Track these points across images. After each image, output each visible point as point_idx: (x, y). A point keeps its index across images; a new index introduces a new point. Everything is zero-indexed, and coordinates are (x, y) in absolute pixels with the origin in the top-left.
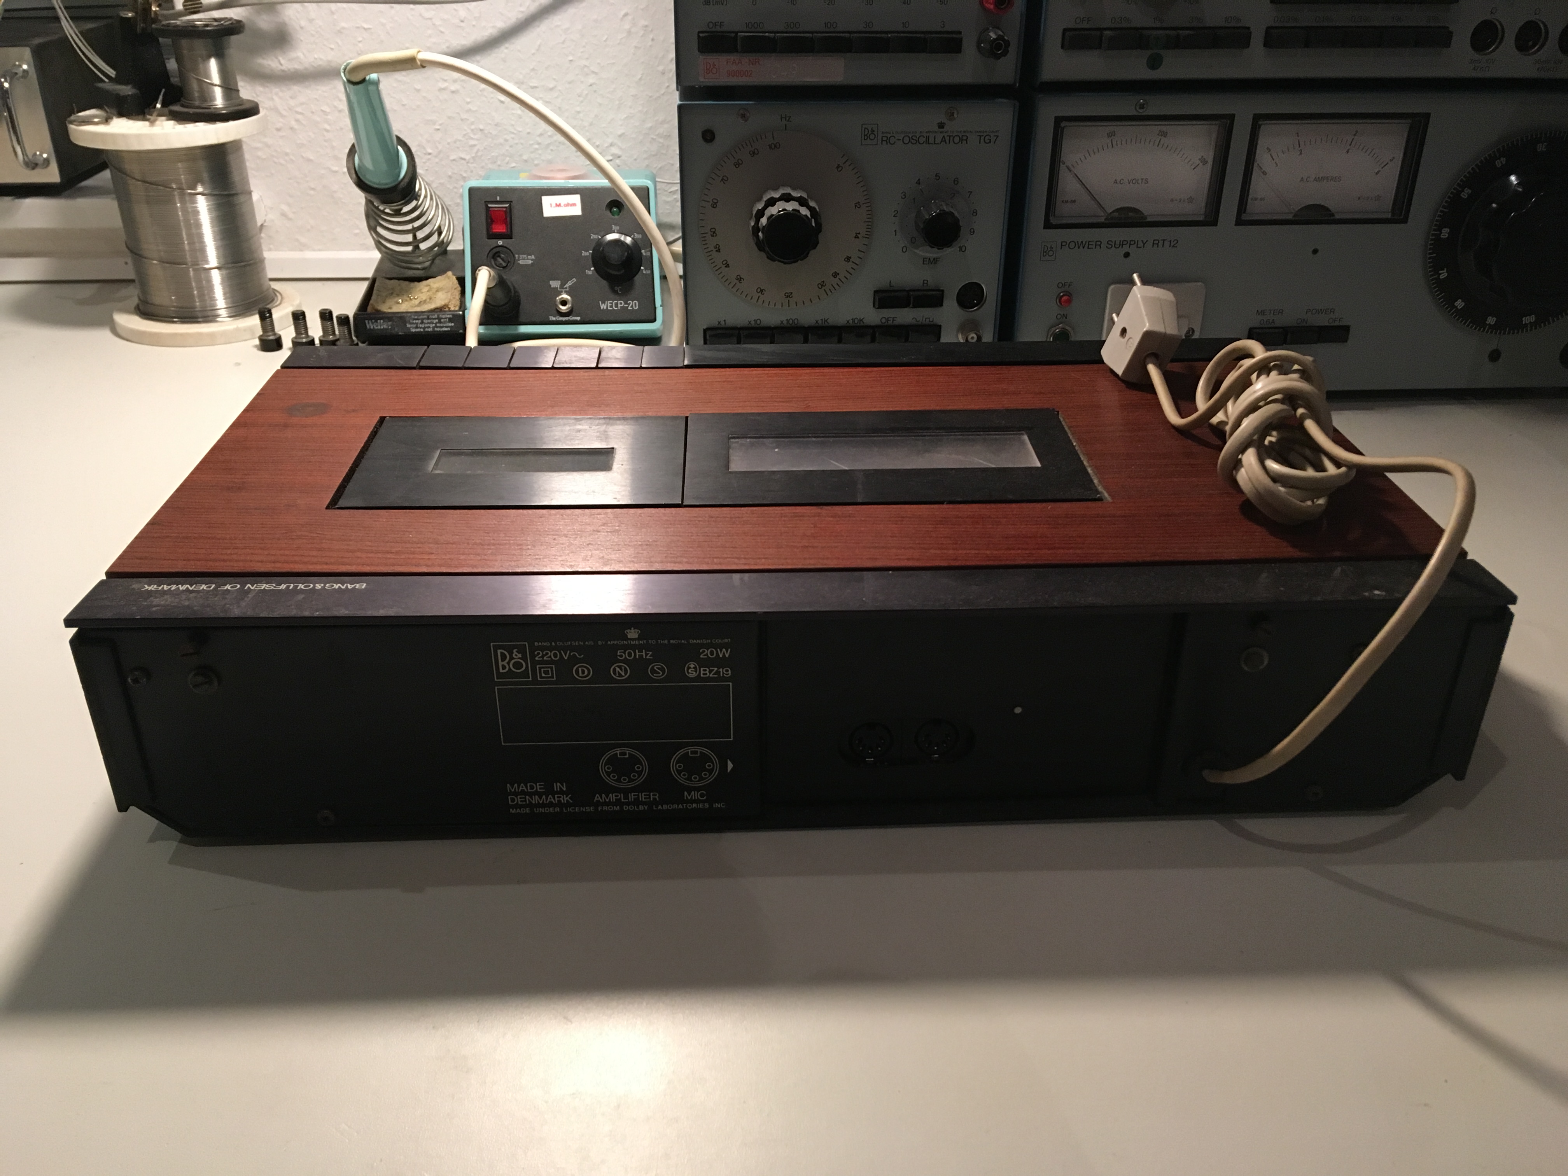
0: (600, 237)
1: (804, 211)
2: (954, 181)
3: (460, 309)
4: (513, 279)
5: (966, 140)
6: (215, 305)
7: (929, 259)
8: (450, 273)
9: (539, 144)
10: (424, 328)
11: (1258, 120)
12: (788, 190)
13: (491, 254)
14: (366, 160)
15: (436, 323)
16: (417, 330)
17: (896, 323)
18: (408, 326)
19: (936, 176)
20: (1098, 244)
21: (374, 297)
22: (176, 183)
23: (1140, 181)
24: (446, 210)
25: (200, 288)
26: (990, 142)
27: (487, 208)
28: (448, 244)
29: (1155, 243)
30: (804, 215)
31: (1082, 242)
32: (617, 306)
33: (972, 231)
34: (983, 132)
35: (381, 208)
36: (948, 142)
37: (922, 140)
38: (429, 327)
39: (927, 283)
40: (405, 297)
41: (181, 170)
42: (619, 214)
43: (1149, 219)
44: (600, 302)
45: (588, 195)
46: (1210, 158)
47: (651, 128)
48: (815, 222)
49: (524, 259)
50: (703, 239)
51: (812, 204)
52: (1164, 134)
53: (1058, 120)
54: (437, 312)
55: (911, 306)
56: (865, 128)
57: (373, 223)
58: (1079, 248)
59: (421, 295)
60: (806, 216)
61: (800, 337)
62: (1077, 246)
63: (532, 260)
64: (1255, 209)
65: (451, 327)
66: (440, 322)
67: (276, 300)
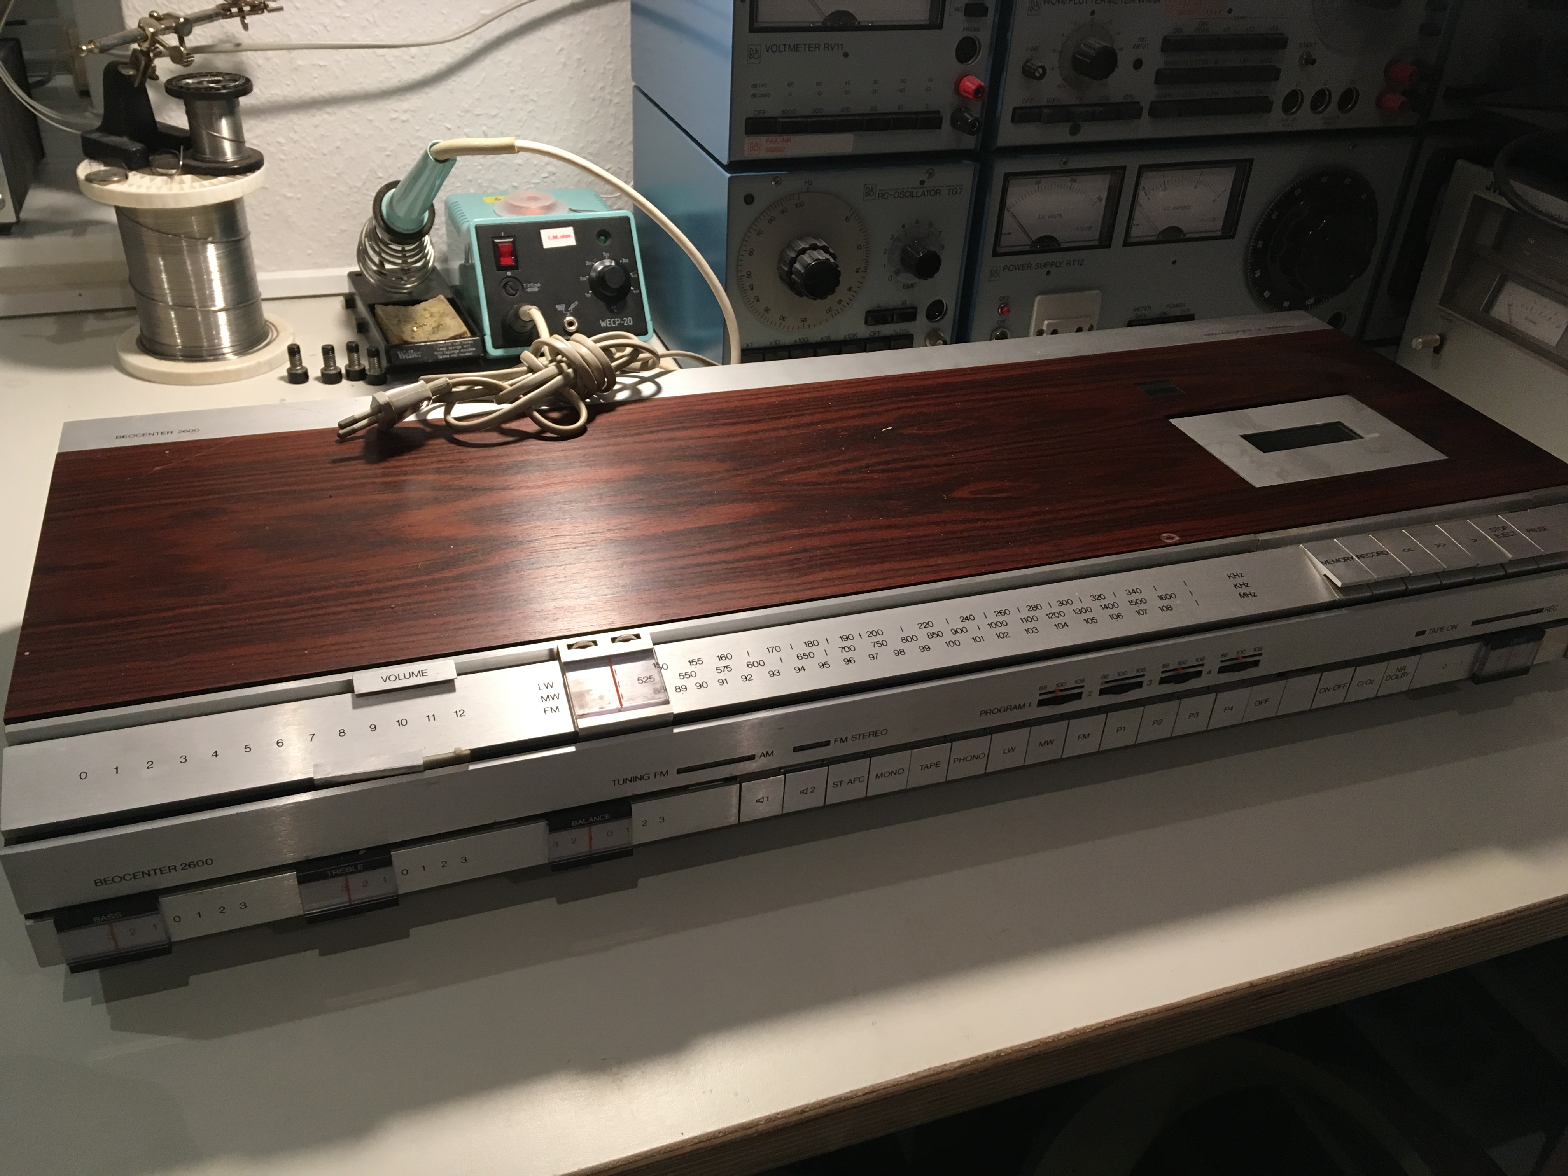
0: (593, 263)
1: (828, 258)
2: (929, 224)
5: (940, 193)
6: (222, 344)
7: (907, 284)
8: (437, 296)
10: (450, 354)
11: (1141, 170)
12: (811, 241)
13: (502, 284)
14: (393, 207)
15: (460, 349)
16: (444, 357)
17: (881, 335)
19: (916, 221)
20: (1029, 266)
23: (1057, 217)
26: (957, 194)
27: (495, 244)
29: (1068, 263)
31: (1017, 264)
32: (614, 322)
34: (952, 186)
36: (926, 195)
37: (908, 194)
38: (454, 353)
39: (905, 303)
40: (415, 324)
42: (608, 242)
43: (1063, 245)
44: (601, 321)
45: (580, 227)
46: (1105, 196)
49: (530, 287)
50: (740, 280)
51: (834, 254)
52: (1075, 182)
53: (1006, 176)
55: (893, 321)
56: (867, 187)
58: (1016, 269)
59: (427, 321)
60: (830, 261)
63: (538, 287)
64: (1136, 233)
65: (474, 352)
66: (463, 348)
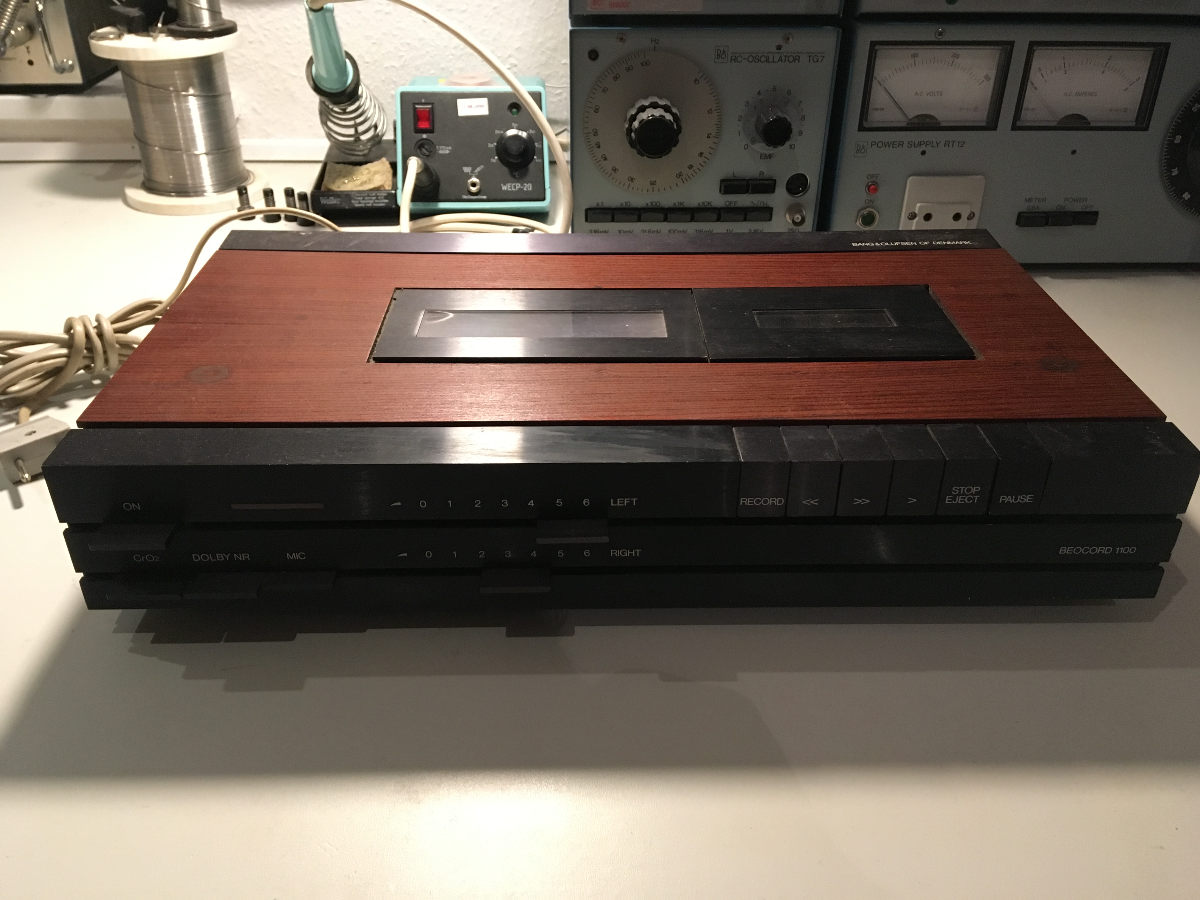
0: (502, 132)
1: (668, 117)
2: (788, 93)
3: (392, 189)
4: (434, 165)
5: (799, 60)
6: (202, 183)
7: (766, 155)
8: (384, 159)
9: (453, 55)
10: (365, 203)
11: (1033, 46)
12: (655, 99)
13: (418, 145)
14: (320, 70)
15: (374, 200)
16: (360, 205)
17: (737, 205)
18: (353, 201)
19: (773, 88)
20: (901, 144)
21: (326, 179)
22: (174, 87)
23: (936, 94)
24: (382, 109)
25: (192, 170)
26: (818, 61)
27: (415, 109)
28: (383, 135)
29: (947, 144)
30: (668, 120)
31: (888, 142)
32: (515, 187)
33: (801, 132)
34: (813, 53)
35: (331, 107)
36: (783, 61)
37: (763, 59)
38: (369, 203)
39: (763, 174)
40: (350, 178)
41: (177, 77)
42: (517, 114)
43: (943, 124)
44: (502, 185)
45: (494, 99)
46: (993, 74)
47: (541, 43)
48: (677, 125)
49: (443, 149)
50: (587, 138)
51: (675, 110)
52: (956, 56)
53: (873, 44)
54: (375, 191)
55: (750, 192)
56: (718, 49)
57: (324, 119)
58: (885, 146)
59: (362, 177)
60: (670, 120)
61: (661, 216)
62: (884, 145)
63: (449, 150)
64: (1028, 117)
65: (386, 203)
66: (377, 199)
67: (249, 179)
